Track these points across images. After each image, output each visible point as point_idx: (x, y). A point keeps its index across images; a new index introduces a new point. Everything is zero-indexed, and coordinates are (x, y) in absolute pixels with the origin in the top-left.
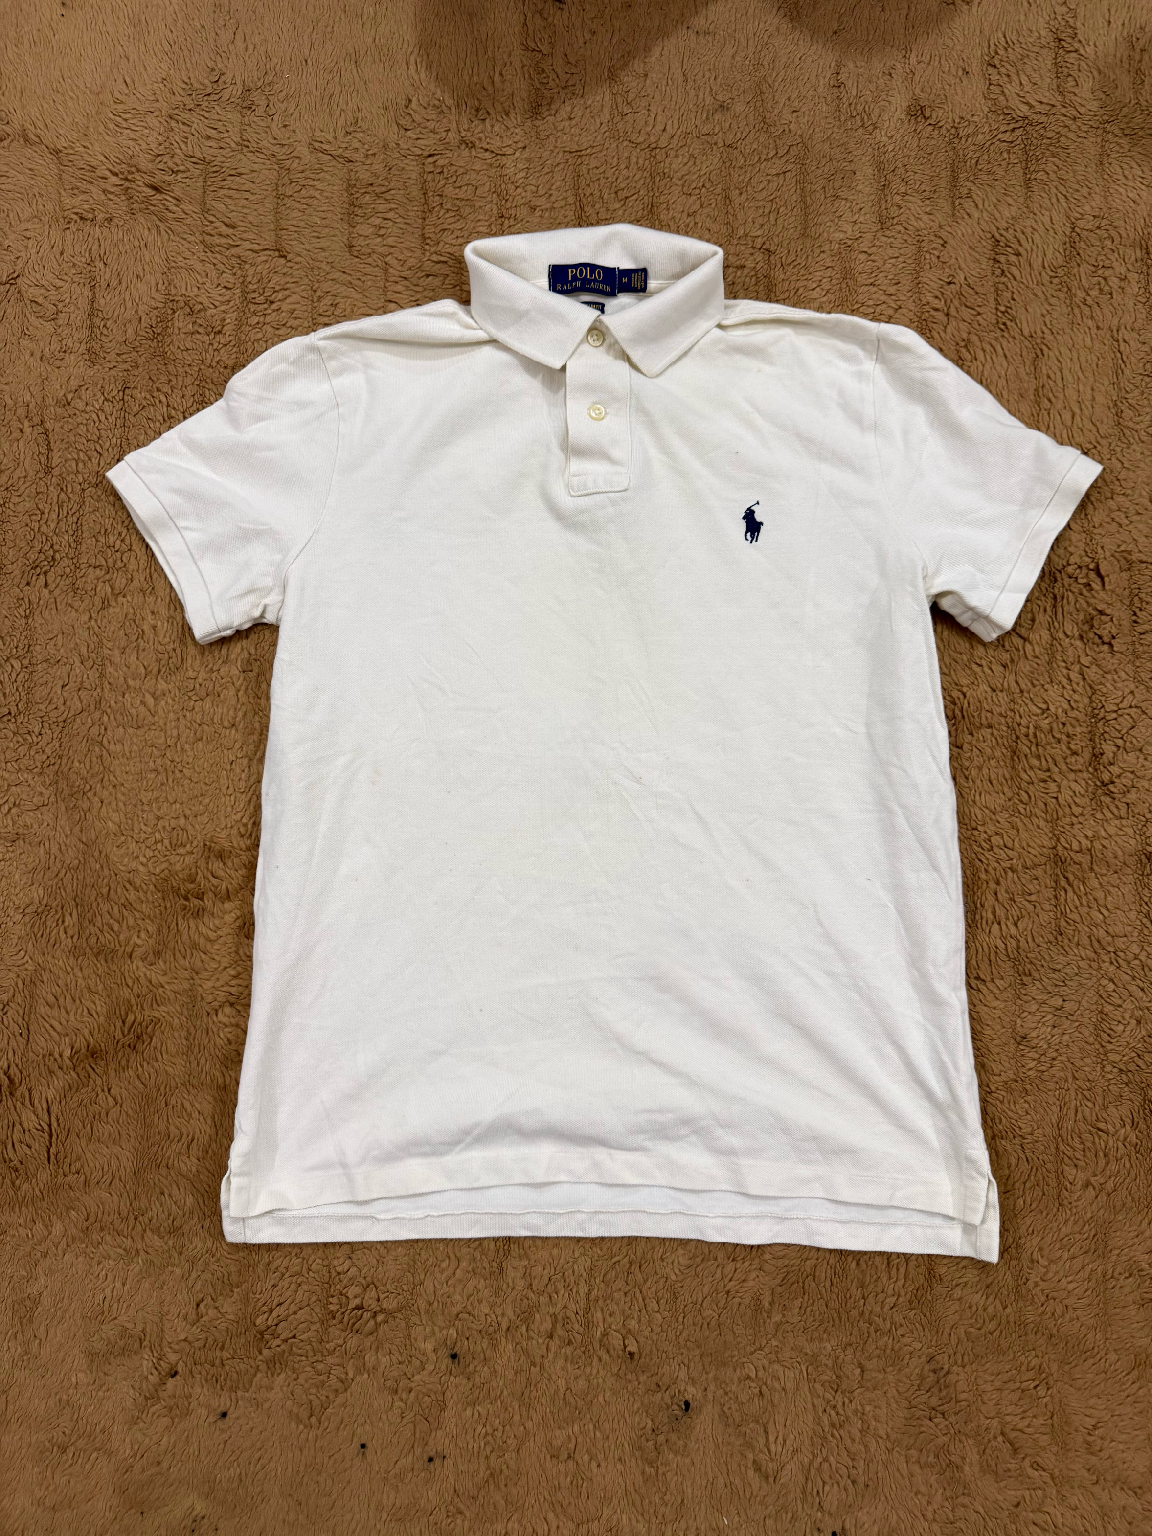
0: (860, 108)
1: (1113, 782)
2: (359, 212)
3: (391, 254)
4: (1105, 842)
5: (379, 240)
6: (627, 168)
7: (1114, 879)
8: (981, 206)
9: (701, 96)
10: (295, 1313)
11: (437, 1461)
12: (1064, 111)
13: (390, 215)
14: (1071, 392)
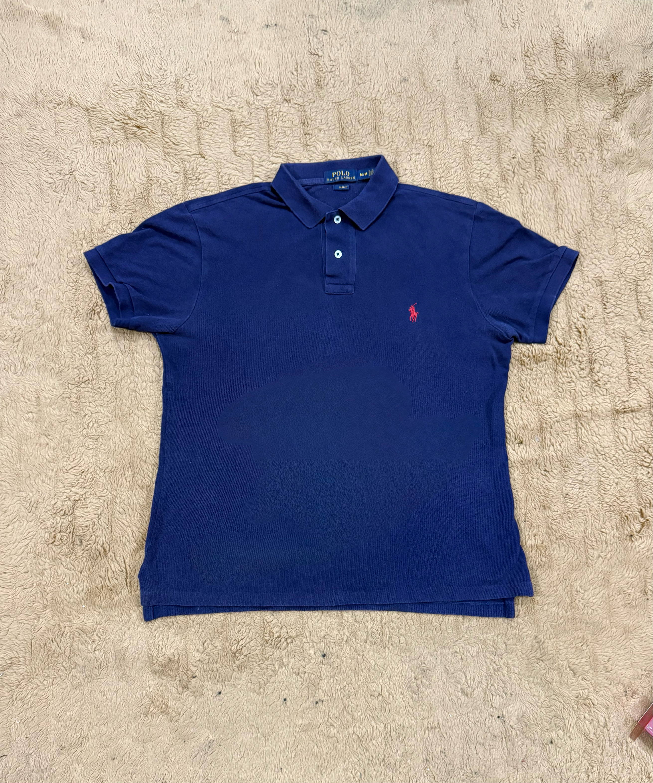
0: (468, 78)
1: (599, 380)
2: (238, 135)
3: (254, 154)
4: (598, 407)
5: (248, 147)
6: (363, 109)
7: (602, 422)
8: (525, 122)
9: (394, 75)
10: (249, 643)
11: (320, 703)
12: (560, 77)
13: (253, 136)
14: (571, 206)
